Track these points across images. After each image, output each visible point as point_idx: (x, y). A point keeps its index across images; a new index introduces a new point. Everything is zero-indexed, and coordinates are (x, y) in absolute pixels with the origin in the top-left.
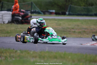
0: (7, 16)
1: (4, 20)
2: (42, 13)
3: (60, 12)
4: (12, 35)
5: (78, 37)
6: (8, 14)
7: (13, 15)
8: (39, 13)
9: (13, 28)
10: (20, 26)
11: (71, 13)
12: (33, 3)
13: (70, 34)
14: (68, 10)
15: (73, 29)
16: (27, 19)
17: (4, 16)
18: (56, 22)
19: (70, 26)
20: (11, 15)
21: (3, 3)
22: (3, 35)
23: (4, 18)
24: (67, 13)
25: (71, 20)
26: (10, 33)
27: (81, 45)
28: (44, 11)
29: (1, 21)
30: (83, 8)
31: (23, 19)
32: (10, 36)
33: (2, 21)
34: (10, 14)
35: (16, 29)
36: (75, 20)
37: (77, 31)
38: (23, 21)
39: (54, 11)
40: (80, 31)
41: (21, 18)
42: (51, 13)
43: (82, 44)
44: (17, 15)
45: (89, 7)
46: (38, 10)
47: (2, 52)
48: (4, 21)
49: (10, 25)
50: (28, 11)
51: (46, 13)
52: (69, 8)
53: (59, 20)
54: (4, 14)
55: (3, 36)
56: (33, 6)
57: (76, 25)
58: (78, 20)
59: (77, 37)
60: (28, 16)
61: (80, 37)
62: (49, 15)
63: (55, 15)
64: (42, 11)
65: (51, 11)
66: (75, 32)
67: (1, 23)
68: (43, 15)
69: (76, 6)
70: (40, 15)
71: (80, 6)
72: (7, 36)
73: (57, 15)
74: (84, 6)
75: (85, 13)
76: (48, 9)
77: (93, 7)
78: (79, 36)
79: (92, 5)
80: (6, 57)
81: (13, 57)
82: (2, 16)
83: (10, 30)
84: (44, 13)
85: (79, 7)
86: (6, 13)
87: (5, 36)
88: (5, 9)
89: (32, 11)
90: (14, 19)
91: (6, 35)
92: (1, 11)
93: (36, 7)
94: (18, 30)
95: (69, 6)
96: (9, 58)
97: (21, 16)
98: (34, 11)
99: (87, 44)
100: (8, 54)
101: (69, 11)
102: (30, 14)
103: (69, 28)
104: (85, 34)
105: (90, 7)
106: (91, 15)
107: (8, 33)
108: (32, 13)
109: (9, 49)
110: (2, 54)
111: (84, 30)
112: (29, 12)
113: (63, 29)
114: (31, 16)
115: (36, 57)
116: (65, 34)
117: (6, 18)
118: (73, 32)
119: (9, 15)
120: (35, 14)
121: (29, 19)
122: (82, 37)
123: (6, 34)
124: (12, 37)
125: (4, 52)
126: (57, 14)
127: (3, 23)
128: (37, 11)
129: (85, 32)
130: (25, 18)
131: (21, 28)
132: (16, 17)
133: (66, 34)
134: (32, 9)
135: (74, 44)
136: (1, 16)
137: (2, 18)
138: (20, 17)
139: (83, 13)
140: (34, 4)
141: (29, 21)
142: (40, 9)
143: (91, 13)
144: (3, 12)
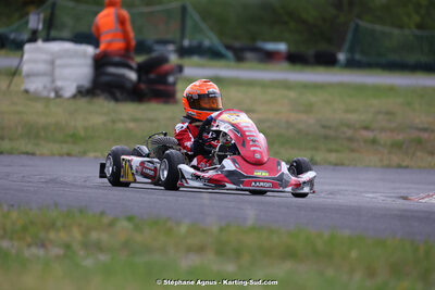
1: (59, 84)
2: (230, 54)
4: (95, 151)
5: (389, 166)
6: (75, 55)
7: (100, 63)
8: (214, 54)
9: (97, 120)
10: (129, 110)
11: (358, 57)
12: (190, 9)
13: (353, 150)
14: (347, 45)
15: (366, 128)
16: (162, 79)
17: (58, 62)
18: (292, 94)
19: (353, 117)
20: (89, 62)
21: (53, 6)
22: (55, 148)
23: (58, 72)
24: (342, 57)
25: (361, 89)
27: (401, 201)
28: (237, 44)
29: (45, 87)
31: (144, 78)
32: (84, 153)
33: (48, 85)
34: (84, 55)
35: (113, 122)
36: (378, 91)
37: (383, 137)
38: (143, 86)
39: (282, 47)
40: (400, 137)
41: (133, 76)
42: (270, 57)
43: (405, 198)
44: (117, 59)
46: (210, 39)
47: (51, 226)
48: (61, 89)
49: (83, 102)
50: (165, 42)
51: (249, 55)
52: (349, 36)
53: (306, 86)
54: (60, 55)
55: (53, 155)
56: (189, 23)
57: (379, 112)
58: (391, 89)
59: (383, 167)
60: (166, 67)
61: (399, 166)
62: (262, 66)
63: (285, 65)
64: (228, 47)
65: (271, 46)
66: (374, 142)
67: (45, 94)
68: (233, 63)
69: (378, 28)
70: (222, 63)
71: (401, 27)
72: (69, 155)
73: (298, 67)
74: (420, 26)
75: (424, 59)
76: (254, 39)
78: (395, 159)
80: (67, 247)
81: (98, 247)
82: (52, 63)
83: (86, 129)
84: (239, 55)
85: (396, 32)
86: (67, 51)
87: (61, 155)
88: (66, 34)
89: (186, 43)
91: (65, 148)
92: (48, 39)
93: (203, 26)
94: (120, 126)
95: (352, 25)
96: (82, 253)
97: (134, 65)
98: (195, 43)
99: (428, 196)
100: (77, 233)
101: (351, 50)
102: (174, 59)
103: (349, 126)
104: (419, 154)
107: (74, 138)
108: (184, 52)
109: (81, 211)
110: (52, 235)
111: (415, 134)
112: (171, 47)
113: (324, 127)
114: (180, 69)
115: (201, 249)
116: (330, 151)
117: (67, 72)
118: (365, 141)
119: (81, 61)
120: (196, 59)
121: (171, 79)
122: (407, 167)
123: (65, 142)
125: (59, 224)
126: (295, 59)
127: (52, 95)
128: (207, 43)
129: (419, 142)
130: (152, 76)
131: (135, 120)
132: (112, 70)
133: (337, 151)
134: (183, 36)
135: (371, 195)
136: (45, 62)
137: (51, 74)
138: (130, 68)
139: (412, 59)
140: (194, 15)
141: (170, 88)
142: (221, 34)
144: (55, 46)
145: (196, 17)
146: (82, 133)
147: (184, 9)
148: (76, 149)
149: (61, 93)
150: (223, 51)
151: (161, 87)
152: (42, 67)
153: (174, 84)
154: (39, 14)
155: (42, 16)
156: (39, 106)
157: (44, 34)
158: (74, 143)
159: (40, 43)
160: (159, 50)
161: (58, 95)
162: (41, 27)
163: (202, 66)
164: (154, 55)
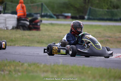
0: (11, 20)
1: (7, 26)
2: (55, 17)
3: (78, 16)
4: (18, 44)
6: (12, 17)
8: (51, 17)
9: (18, 36)
10: (27, 33)
11: (91, 17)
12: (44, 4)
16: (36, 24)
17: (7, 20)
20: (16, 19)
21: (6, 4)
23: (7, 22)
24: (86, 17)
25: (92, 26)
26: (15, 41)
28: (57, 14)
29: (3, 27)
30: (106, 11)
31: (31, 24)
32: (15, 45)
33: (4, 26)
34: (15, 17)
35: (23, 36)
36: (96, 26)
37: (98, 39)
38: (31, 26)
39: (70, 15)
40: (103, 39)
41: (28, 23)
42: (66, 17)
44: (23, 19)
45: (113, 10)
46: (50, 13)
47: (5, 65)
49: (14, 31)
50: (37, 14)
51: (60, 17)
52: (88, 11)
54: (8, 18)
56: (44, 8)
57: (97, 33)
58: (100, 26)
60: (37, 21)
64: (55, 15)
65: (67, 14)
67: (4, 28)
68: (56, 19)
69: (97, 9)
70: (52, 19)
74: (108, 9)
75: (109, 17)
76: (62, 12)
77: (119, 10)
79: (117, 7)
82: (5, 20)
83: (15, 38)
84: (58, 17)
85: (101, 10)
86: (10, 16)
87: (8, 46)
88: (9, 12)
89: (43, 14)
90: (20, 24)
91: (9, 44)
92: (4, 13)
93: (47, 9)
97: (28, 20)
98: (45, 14)
100: (12, 68)
101: (89, 15)
102: (39, 18)
104: (108, 44)
105: (115, 10)
106: (116, 20)
108: (42, 16)
110: (6, 68)
112: (39, 15)
114: (41, 21)
117: (10, 22)
119: (14, 19)
120: (46, 18)
121: (39, 24)
123: (9, 42)
124: (18, 46)
125: (8, 65)
126: (73, 18)
127: (6, 29)
128: (49, 14)
129: (108, 41)
130: (33, 23)
131: (29, 35)
132: (22, 22)
134: (42, 12)
137: (5, 23)
138: (27, 21)
139: (106, 18)
140: (45, 6)
141: (38, 27)
142: (53, 11)
143: (116, 18)
144: (6, 15)
145: (46, 6)
146: (14, 39)
147: (42, 4)
148: (12, 44)
149: (8, 28)
150: (53, 16)
151: (36, 26)
152: (3, 21)
153: (40, 25)
154: (2, 6)
155: (2, 7)
156: (2, 32)
157: (3, 12)
158: (12, 42)
159: (2, 14)
160: (35, 16)
161: (7, 29)
162: (2, 10)
163: (47, 20)
164: (34, 17)
